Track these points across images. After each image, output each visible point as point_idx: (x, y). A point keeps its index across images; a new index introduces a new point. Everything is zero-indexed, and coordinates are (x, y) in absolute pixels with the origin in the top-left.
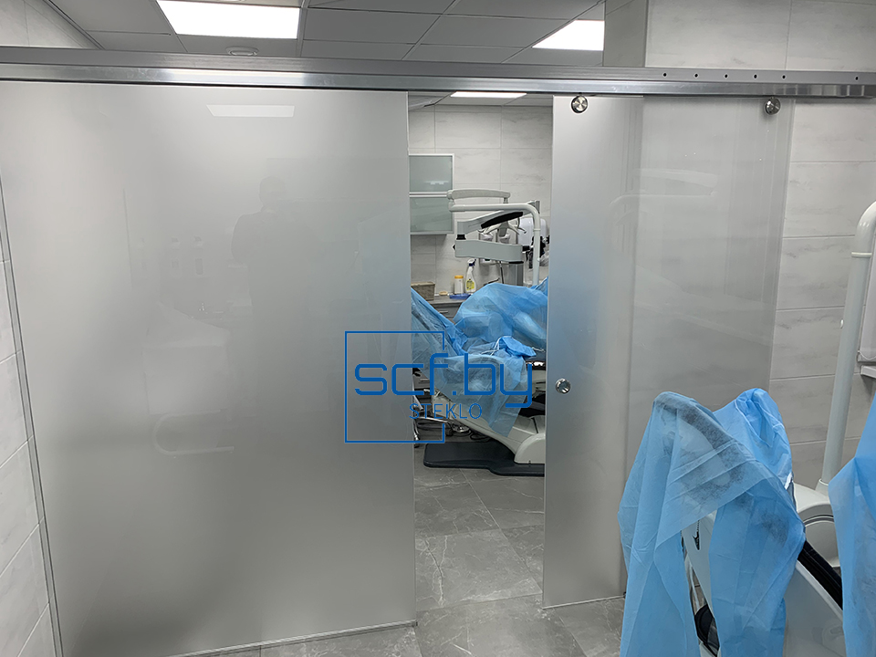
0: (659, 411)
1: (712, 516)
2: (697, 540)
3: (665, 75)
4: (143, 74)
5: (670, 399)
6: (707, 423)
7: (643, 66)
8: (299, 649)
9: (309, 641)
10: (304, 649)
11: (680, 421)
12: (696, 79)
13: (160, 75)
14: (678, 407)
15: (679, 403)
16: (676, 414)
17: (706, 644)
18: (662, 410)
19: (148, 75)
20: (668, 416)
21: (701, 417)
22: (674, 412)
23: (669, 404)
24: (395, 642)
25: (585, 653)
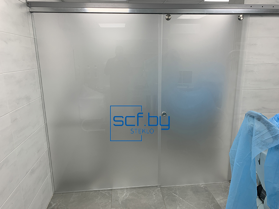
0: (247, 117)
1: (265, 153)
2: (259, 161)
3: (251, 7)
4: (79, 10)
5: (252, 113)
6: (265, 121)
7: (244, 4)
8: (124, 191)
9: (127, 189)
10: (125, 191)
11: (255, 120)
12: (262, 8)
13: (84, 10)
14: (255, 115)
15: (255, 114)
16: (254, 118)
17: (260, 198)
18: (248, 117)
19: (81, 10)
20: (251, 119)
21: (263, 119)
22: (253, 117)
23: (252, 115)
24: (153, 191)
25: (216, 199)
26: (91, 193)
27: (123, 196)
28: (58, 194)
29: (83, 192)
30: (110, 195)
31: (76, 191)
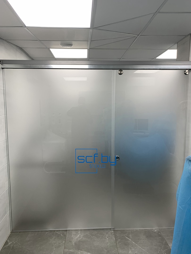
5: (190, 157)
7: (189, 61)
9: (81, 230)
10: (79, 232)
18: (188, 161)
20: (190, 163)
23: (190, 159)
24: (107, 233)
26: (47, 232)
27: (77, 237)
28: (15, 232)
29: (39, 231)
30: (64, 236)
31: (32, 231)
